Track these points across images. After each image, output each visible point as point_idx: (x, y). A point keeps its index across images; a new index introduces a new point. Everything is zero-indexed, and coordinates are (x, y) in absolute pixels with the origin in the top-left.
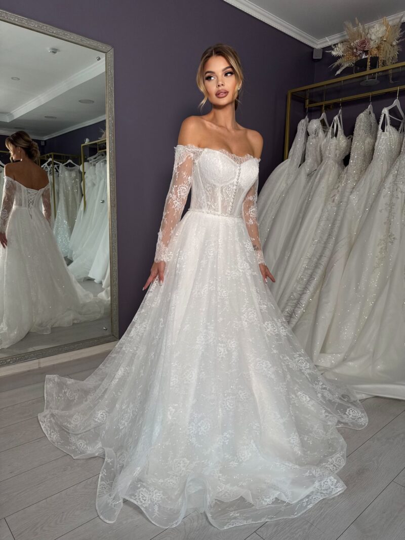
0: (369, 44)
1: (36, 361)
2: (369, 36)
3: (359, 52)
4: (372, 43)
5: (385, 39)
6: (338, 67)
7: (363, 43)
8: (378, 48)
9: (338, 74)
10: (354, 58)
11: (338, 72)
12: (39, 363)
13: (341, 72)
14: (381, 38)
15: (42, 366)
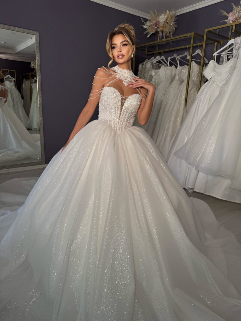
0: (159, 24)
1: (7, 169)
2: (159, 20)
3: (155, 28)
4: (160, 24)
5: (167, 22)
6: (147, 34)
7: (156, 23)
8: (163, 26)
9: (148, 37)
10: (154, 30)
11: (148, 36)
12: (8, 170)
13: (150, 36)
14: (165, 21)
15: (9, 171)
